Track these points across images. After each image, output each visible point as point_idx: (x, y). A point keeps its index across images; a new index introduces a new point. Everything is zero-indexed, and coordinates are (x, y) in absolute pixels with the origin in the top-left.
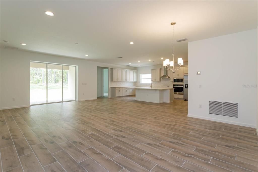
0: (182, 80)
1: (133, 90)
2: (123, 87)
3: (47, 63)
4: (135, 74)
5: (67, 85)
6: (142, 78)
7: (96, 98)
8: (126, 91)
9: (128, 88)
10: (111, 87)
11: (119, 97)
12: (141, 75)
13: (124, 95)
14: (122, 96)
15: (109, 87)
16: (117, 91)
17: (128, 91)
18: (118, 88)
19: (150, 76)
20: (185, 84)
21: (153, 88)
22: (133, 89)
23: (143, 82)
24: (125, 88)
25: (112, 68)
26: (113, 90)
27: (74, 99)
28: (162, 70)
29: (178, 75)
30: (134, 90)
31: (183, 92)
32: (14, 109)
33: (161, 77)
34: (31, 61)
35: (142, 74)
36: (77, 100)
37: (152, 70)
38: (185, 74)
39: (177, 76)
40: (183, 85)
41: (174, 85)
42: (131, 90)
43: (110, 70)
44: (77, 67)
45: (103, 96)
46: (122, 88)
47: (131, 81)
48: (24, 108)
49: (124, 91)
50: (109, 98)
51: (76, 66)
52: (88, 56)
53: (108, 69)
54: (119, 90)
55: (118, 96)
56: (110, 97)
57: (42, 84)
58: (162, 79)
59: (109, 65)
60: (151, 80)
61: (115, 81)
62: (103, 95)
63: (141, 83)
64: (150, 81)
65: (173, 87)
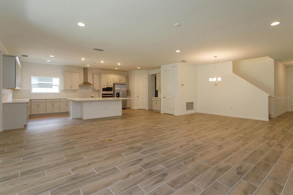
20: (117, 93)
29: (108, 83)
39: (106, 84)
41: (103, 94)
63: (31, 93)
65: (102, 97)
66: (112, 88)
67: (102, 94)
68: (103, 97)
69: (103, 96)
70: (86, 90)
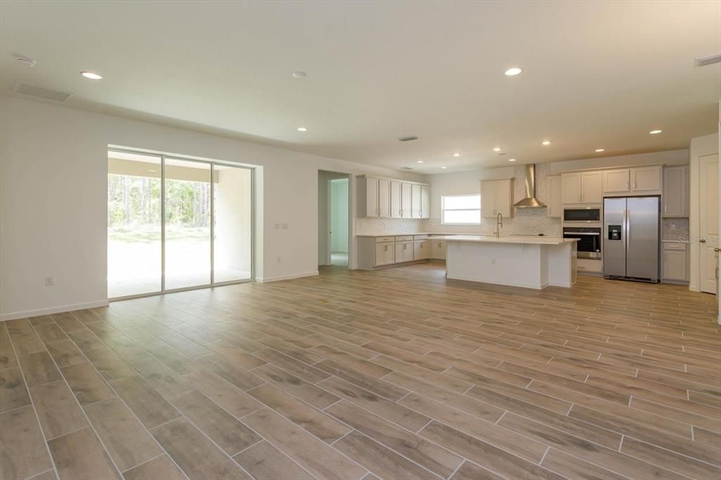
0: (594, 214)
1: (422, 244)
2: (395, 236)
3: (162, 155)
4: (425, 197)
5: (200, 230)
6: (446, 208)
7: (316, 272)
8: (405, 247)
9: (407, 238)
10: (358, 237)
11: (383, 266)
12: (442, 197)
13: (397, 261)
14: (393, 264)
15: (354, 234)
16: (379, 248)
17: (409, 247)
18: (382, 239)
19: (475, 201)
20: (610, 226)
21: (501, 240)
22: (421, 241)
23: (449, 218)
24: (401, 239)
25: (364, 176)
26: (366, 244)
27: (247, 275)
28: (515, 183)
29: (581, 197)
30: (424, 244)
31: (598, 251)
32: (52, 315)
33: (515, 205)
34: (109, 146)
35: (444, 195)
36: (257, 278)
37: (482, 181)
38: (606, 192)
39: (576, 201)
40: (598, 230)
41: (565, 229)
42: (417, 245)
43: (354, 180)
44: (260, 170)
45: (328, 264)
46: (393, 239)
47: (414, 217)
48: (87, 311)
49: (399, 247)
50: (351, 271)
51: (254, 168)
52: (305, 130)
53: (347, 179)
54: (385, 244)
55: (382, 263)
56: (354, 266)
57: (125, 227)
58: (515, 210)
59: (355, 167)
60: (478, 213)
61: (370, 218)
62: (330, 259)
63: (442, 223)
64: (475, 218)
65: (562, 236)
66: (598, 210)
67: (562, 229)
68: (565, 236)
69: (565, 233)
70: (532, 218)
